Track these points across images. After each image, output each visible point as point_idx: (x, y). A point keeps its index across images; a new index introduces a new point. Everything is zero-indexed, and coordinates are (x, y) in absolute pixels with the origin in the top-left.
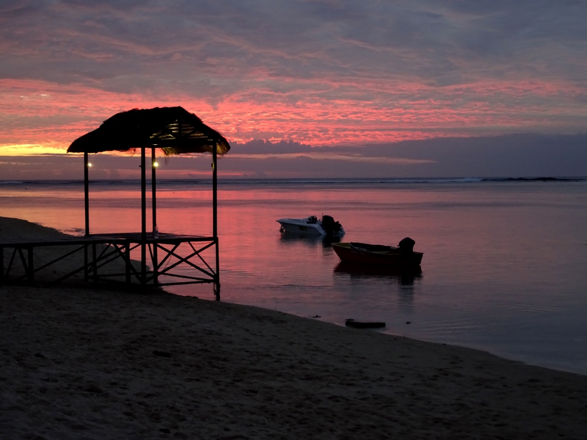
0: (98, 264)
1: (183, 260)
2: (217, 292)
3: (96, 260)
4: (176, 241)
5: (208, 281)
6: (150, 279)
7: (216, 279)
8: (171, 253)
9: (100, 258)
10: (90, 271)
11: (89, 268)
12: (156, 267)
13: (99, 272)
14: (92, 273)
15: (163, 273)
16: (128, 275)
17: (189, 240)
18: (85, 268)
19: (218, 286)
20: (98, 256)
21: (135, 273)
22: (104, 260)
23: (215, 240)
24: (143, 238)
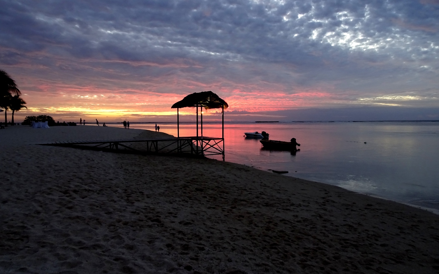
0: (182, 147)
1: (212, 146)
2: (224, 158)
3: (181, 146)
4: (209, 139)
5: (221, 154)
6: (200, 153)
7: (223, 153)
8: (207, 144)
9: (183, 145)
10: (179, 150)
11: (179, 148)
12: (203, 148)
13: (182, 150)
14: (180, 151)
15: (205, 150)
16: (192, 151)
17: (214, 139)
18: (178, 148)
19: (224, 156)
20: (182, 144)
21: (195, 151)
22: (184, 146)
23: (223, 139)
24: (197, 138)
